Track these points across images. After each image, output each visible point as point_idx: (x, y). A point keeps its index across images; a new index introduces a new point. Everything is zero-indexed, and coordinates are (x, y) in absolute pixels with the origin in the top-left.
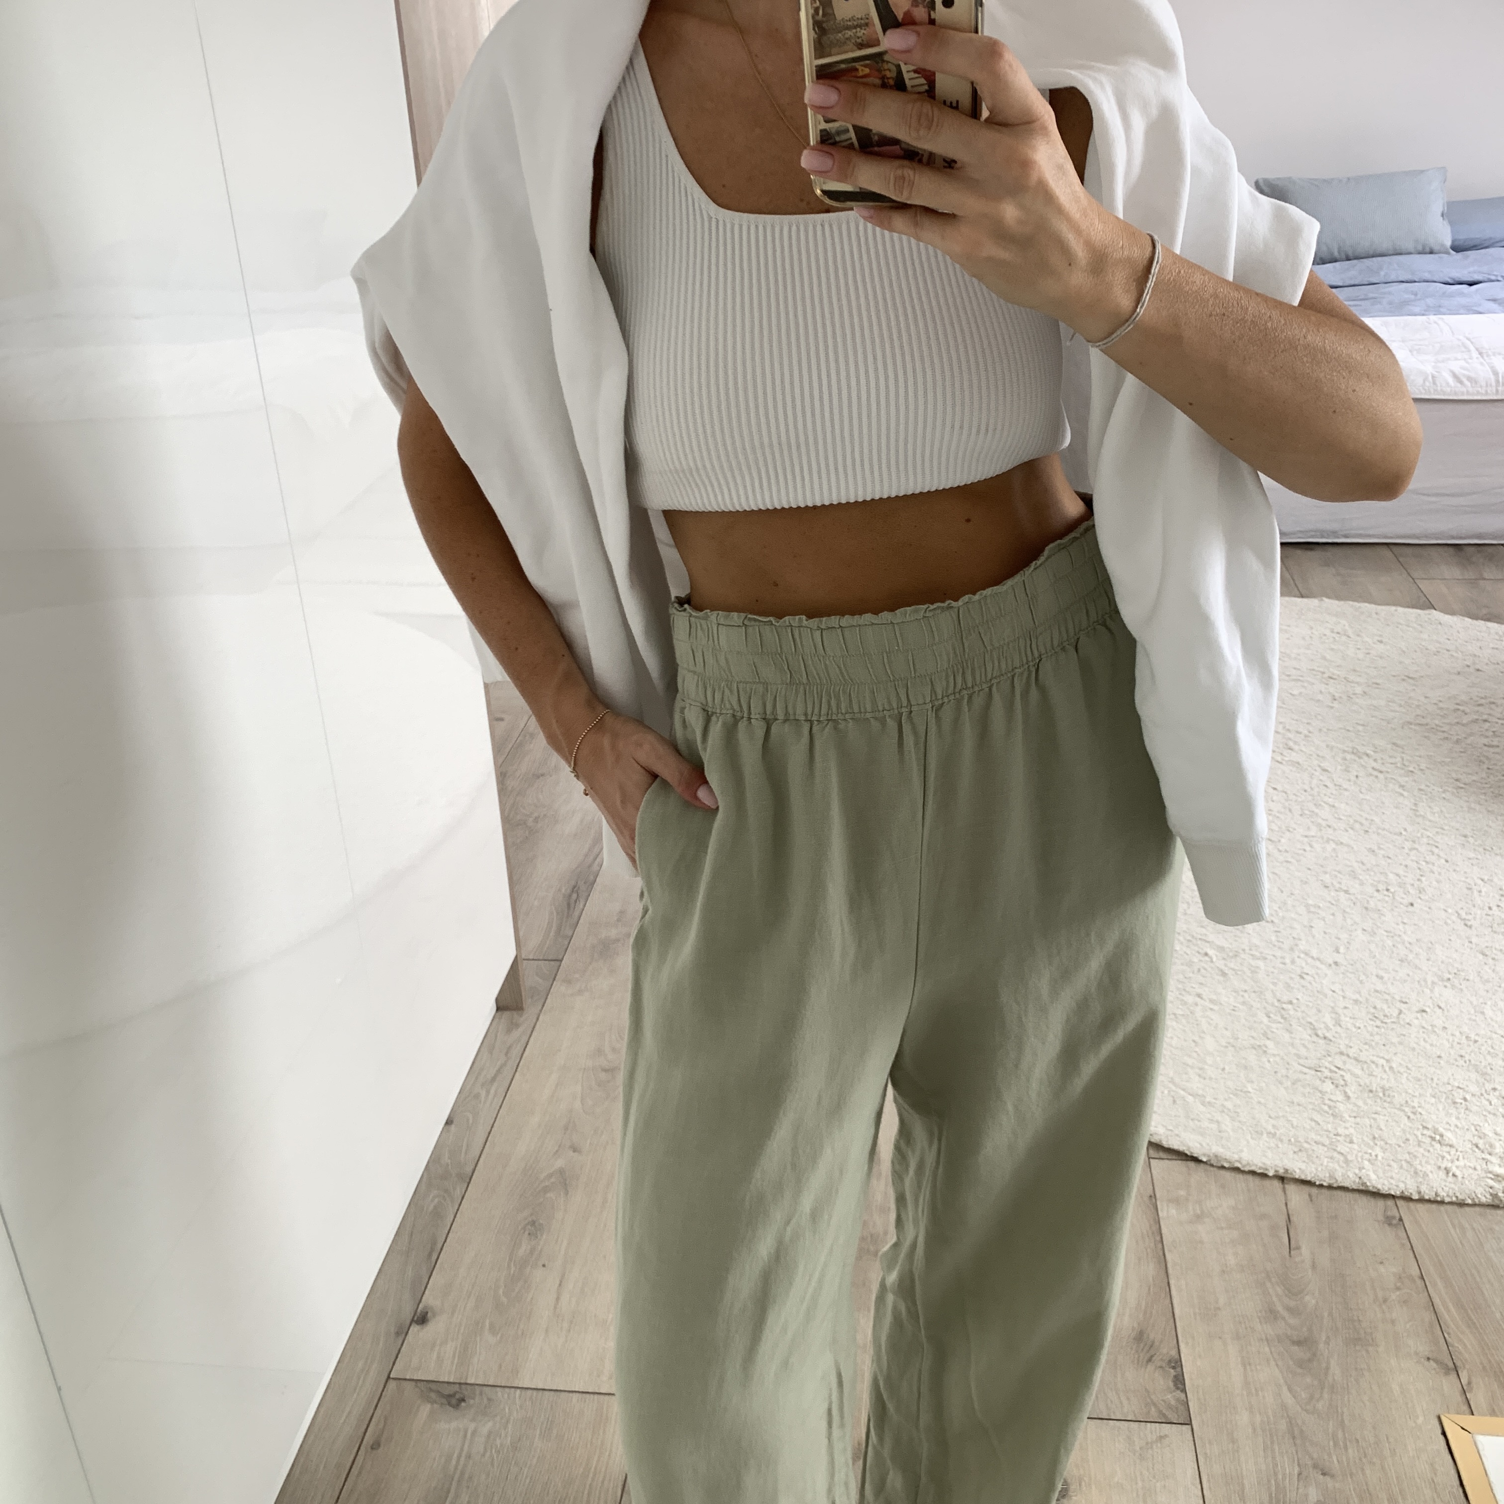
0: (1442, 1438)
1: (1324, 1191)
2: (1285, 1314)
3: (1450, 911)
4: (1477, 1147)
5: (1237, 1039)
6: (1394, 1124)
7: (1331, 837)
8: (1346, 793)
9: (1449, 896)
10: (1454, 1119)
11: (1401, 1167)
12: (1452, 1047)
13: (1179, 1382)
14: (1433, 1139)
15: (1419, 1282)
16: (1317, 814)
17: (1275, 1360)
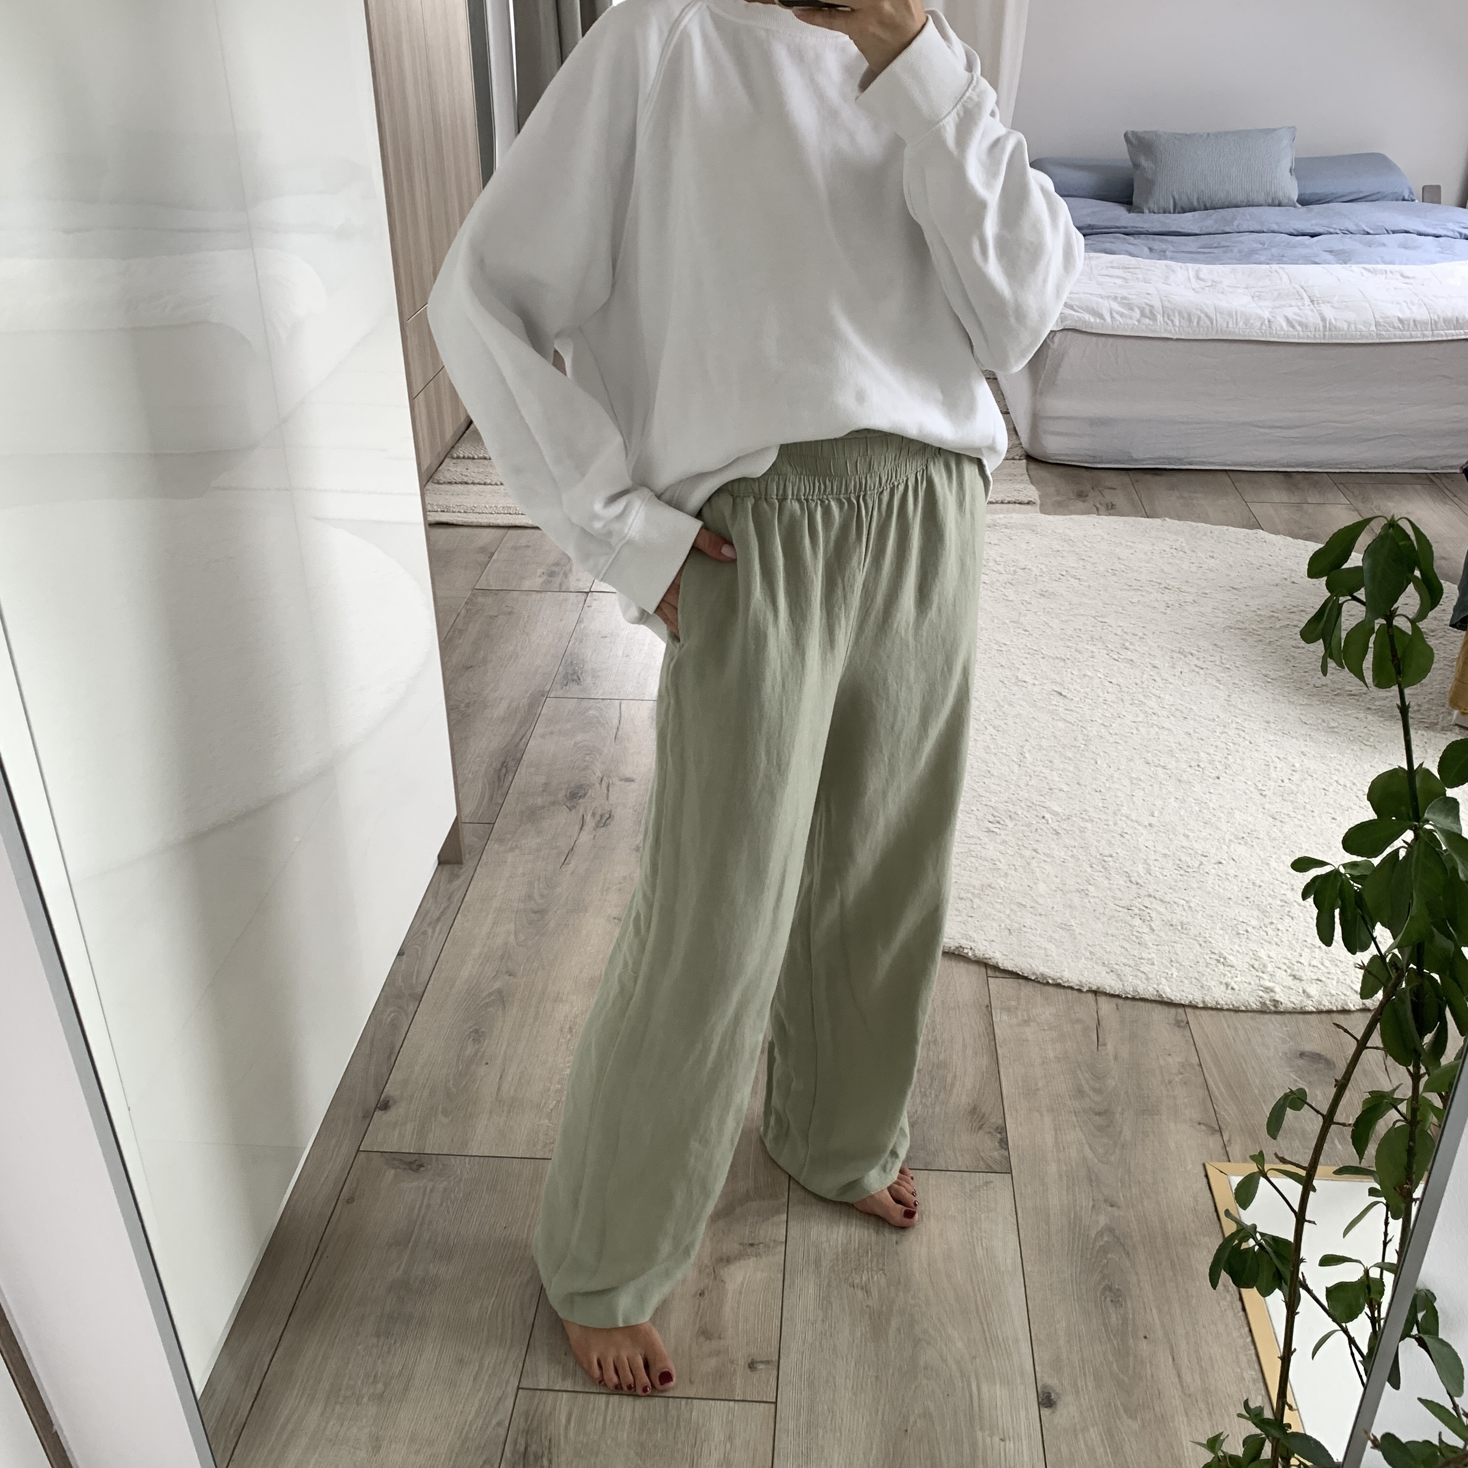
0: (1205, 1180)
1: (1128, 1002)
2: (1091, 1093)
3: (1249, 783)
4: (1253, 967)
5: (1065, 884)
6: (1188, 950)
7: (1155, 723)
8: (1171, 686)
9: (1250, 771)
10: (1236, 946)
11: (1191, 983)
12: (1240, 891)
13: (1004, 1143)
14: (1218, 961)
15: (1198, 1068)
16: (1145, 704)
17: (1080, 1126)
